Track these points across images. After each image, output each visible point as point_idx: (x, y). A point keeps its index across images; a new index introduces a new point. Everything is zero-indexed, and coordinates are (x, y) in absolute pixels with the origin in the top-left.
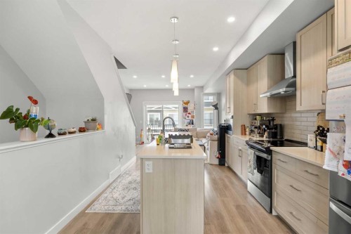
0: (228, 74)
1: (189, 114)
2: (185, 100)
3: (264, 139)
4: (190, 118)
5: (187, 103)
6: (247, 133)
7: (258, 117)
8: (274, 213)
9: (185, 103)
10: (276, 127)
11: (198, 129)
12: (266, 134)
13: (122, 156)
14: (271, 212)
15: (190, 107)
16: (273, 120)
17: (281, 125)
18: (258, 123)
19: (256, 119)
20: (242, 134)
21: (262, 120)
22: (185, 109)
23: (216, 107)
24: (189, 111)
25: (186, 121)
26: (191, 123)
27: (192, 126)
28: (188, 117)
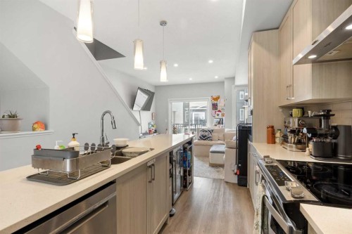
1: (219, 111)
2: (215, 95)
4: (220, 117)
5: (217, 98)
6: (277, 140)
7: (295, 111)
9: (214, 99)
11: (226, 130)
12: (311, 147)
15: (221, 104)
16: (328, 115)
17: (347, 127)
18: (295, 124)
19: (291, 115)
20: (268, 142)
21: (303, 117)
22: (215, 106)
24: (219, 108)
25: (215, 121)
26: (220, 122)
27: (221, 126)
28: (218, 115)
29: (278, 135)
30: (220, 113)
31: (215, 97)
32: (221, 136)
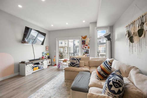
1: (87, 45)
4: (87, 49)
5: (85, 37)
9: (83, 38)
11: (91, 58)
15: (87, 41)
22: (83, 42)
23: (109, 37)
24: (86, 43)
25: (84, 51)
26: (87, 52)
27: (87, 55)
28: (86, 48)
30: (87, 47)
31: (84, 37)
32: (87, 63)
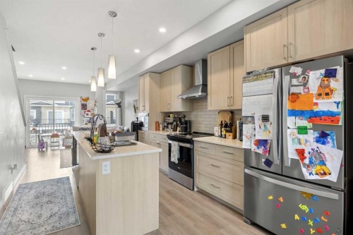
0: (143, 75)
1: (89, 111)
2: (85, 96)
3: (178, 132)
4: (90, 116)
5: (87, 99)
6: (161, 129)
7: (171, 115)
8: (196, 189)
9: (83, 100)
10: (186, 122)
12: (178, 129)
13: (15, 166)
14: (193, 190)
15: (90, 104)
16: (184, 117)
17: (190, 121)
18: (171, 119)
19: (169, 116)
20: (156, 130)
21: (174, 117)
22: (84, 107)
23: (119, 105)
24: (88, 108)
25: (86, 120)
28: (87, 114)
29: (161, 126)
30: (89, 113)
31: (84, 98)
